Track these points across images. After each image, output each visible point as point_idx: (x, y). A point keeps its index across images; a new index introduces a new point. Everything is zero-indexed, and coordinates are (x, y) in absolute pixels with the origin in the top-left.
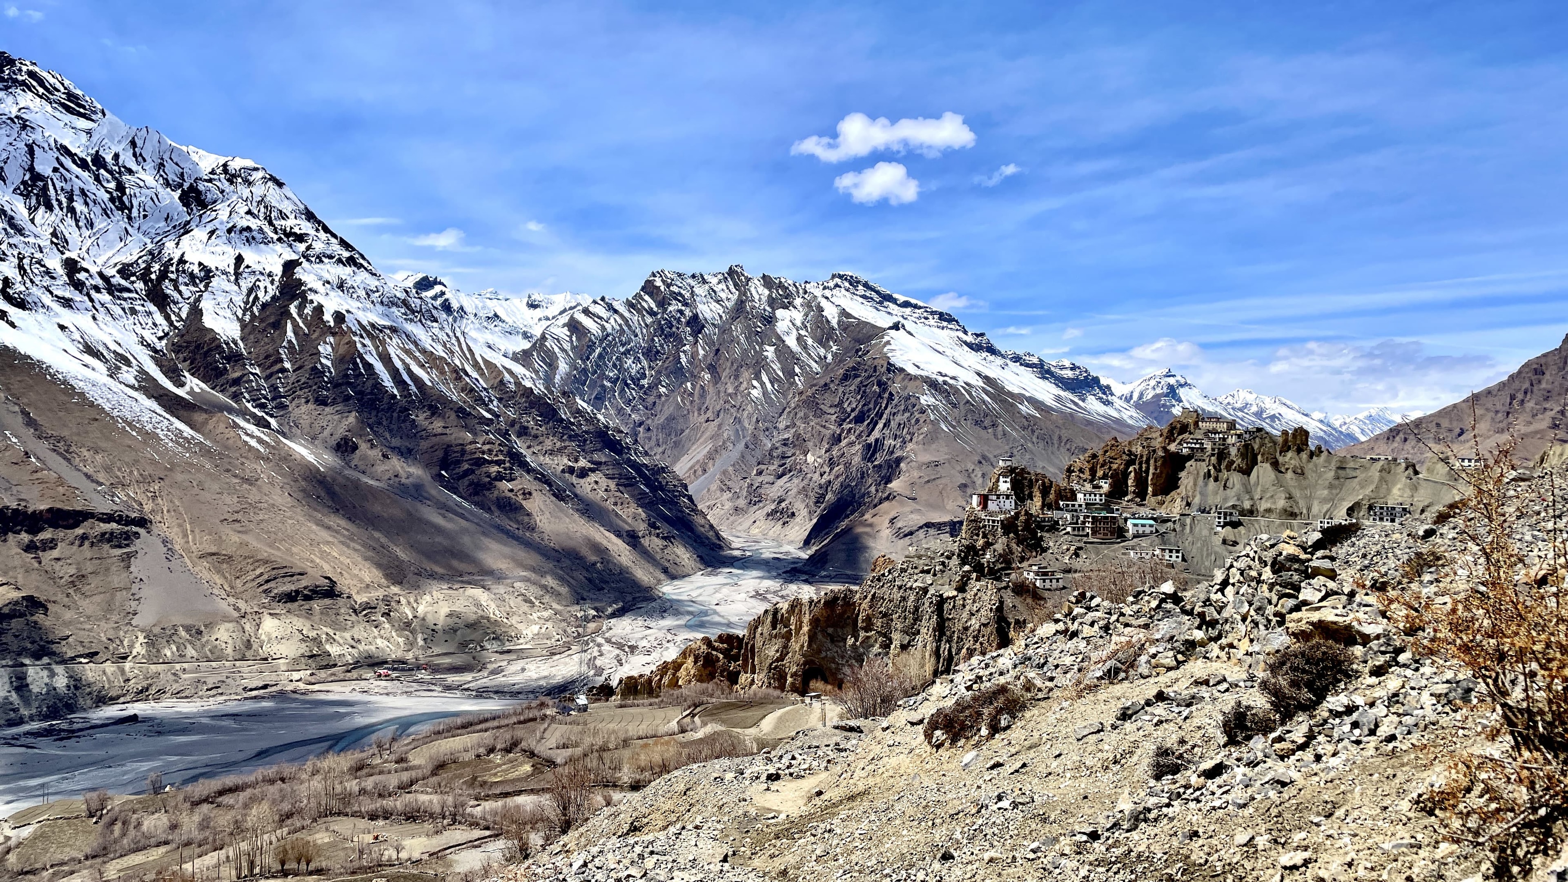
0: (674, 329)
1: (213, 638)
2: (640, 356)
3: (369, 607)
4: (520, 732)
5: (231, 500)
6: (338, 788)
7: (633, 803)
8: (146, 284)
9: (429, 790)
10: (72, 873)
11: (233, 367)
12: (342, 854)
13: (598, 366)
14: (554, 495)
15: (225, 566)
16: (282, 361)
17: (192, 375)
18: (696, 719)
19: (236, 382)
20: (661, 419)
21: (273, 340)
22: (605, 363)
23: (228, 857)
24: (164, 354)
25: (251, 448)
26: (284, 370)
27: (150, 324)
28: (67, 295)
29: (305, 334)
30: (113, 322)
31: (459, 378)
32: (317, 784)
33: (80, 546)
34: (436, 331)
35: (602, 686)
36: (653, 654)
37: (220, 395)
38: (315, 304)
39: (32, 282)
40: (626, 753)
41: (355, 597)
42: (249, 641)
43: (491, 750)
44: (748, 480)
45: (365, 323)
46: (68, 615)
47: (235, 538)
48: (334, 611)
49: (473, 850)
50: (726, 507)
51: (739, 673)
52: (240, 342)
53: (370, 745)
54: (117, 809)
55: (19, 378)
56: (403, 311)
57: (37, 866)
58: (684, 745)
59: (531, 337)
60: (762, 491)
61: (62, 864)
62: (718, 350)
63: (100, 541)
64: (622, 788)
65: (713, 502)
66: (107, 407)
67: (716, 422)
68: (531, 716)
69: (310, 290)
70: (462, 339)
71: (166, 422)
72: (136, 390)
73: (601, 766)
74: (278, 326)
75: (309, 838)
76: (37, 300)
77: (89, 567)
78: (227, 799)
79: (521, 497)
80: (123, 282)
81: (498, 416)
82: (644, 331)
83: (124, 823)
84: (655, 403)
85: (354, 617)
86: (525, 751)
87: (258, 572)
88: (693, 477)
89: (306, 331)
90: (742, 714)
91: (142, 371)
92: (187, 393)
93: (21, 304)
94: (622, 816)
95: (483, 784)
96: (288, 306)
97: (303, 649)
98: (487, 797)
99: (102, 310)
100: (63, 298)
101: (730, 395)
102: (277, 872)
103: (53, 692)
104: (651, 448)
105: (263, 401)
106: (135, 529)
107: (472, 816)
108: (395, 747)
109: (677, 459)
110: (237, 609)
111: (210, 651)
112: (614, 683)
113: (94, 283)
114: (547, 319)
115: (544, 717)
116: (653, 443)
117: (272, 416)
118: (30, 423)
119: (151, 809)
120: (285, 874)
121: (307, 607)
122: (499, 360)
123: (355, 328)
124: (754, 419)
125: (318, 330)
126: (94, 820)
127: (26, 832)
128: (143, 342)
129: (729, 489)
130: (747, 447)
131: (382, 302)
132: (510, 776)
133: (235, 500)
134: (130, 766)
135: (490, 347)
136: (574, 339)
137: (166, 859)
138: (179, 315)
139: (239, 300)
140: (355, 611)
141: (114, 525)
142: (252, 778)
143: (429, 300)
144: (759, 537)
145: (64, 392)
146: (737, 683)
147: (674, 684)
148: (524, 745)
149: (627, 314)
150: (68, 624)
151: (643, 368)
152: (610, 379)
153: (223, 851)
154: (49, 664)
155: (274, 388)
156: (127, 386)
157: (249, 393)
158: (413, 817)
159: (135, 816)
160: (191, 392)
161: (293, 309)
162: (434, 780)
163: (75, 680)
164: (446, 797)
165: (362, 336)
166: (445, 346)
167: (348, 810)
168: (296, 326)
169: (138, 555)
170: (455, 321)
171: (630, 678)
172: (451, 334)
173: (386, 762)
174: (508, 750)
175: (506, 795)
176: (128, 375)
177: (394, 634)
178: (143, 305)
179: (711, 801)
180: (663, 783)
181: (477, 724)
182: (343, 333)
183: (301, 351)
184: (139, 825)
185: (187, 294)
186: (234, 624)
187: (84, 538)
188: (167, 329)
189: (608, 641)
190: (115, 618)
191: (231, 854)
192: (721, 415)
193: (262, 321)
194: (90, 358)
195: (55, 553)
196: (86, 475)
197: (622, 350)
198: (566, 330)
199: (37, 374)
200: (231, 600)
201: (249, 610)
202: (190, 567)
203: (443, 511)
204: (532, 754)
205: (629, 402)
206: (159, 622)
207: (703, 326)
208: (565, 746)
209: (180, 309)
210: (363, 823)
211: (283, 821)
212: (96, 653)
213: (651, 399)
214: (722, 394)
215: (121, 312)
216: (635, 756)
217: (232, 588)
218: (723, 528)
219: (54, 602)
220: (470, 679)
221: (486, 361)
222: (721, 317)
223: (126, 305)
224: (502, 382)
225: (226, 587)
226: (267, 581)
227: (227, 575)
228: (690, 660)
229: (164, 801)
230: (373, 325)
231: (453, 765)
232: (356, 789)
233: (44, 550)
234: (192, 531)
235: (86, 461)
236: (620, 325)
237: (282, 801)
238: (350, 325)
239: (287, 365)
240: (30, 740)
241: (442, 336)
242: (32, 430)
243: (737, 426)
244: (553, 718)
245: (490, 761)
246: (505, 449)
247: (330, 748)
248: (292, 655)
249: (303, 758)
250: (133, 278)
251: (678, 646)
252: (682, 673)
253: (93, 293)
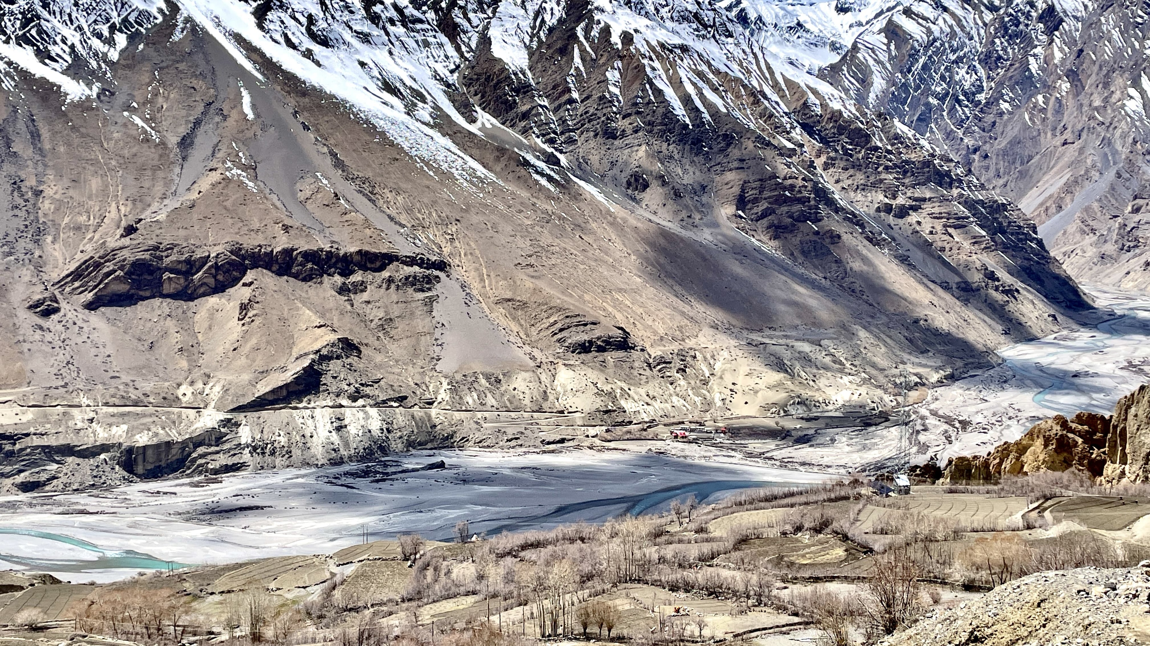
0: (1021, 27)
1: (511, 388)
2: (976, 64)
3: (663, 362)
4: (830, 511)
5: (524, 245)
6: (638, 554)
7: (973, 609)
8: (436, 12)
9: (733, 566)
10: (391, 614)
11: (521, 100)
12: (643, 623)
13: (921, 79)
14: (868, 238)
15: (520, 313)
16: (569, 90)
17: (484, 109)
18: (1047, 514)
19: (525, 116)
20: (1002, 143)
21: (561, 68)
22: (931, 77)
23: (532, 613)
24: (457, 89)
25: (542, 188)
26: (571, 101)
27: (442, 57)
28: (366, 30)
29: (592, 59)
30: (407, 56)
31: (757, 102)
32: (616, 546)
33: (387, 289)
34: (731, 48)
35: (927, 466)
36: (991, 432)
37: (510, 131)
38: (602, 24)
39: (333, 17)
40: (957, 547)
41: (649, 350)
42: (545, 392)
43: (799, 529)
44: (1120, 220)
45: (654, 43)
46: (379, 358)
47: (529, 283)
48: (628, 365)
49: (781, 637)
50: (1088, 254)
51: (1104, 462)
52: (528, 72)
53: (669, 511)
54: (428, 555)
55: (326, 119)
56: (694, 26)
57: (360, 604)
58: (1033, 543)
59: (840, 48)
60: (1139, 233)
61: (381, 604)
62: (1081, 51)
63: (404, 284)
64: (953, 587)
65: (1072, 248)
66: (406, 146)
67: (1078, 145)
68: (843, 493)
69: (597, 8)
70: (760, 56)
71: (460, 161)
72: (432, 127)
73: (928, 559)
74: (565, 51)
75: (610, 603)
76: (338, 37)
77: (396, 311)
78: (528, 554)
79: (828, 240)
80: (417, 14)
81: (802, 146)
82: (982, 32)
83: (436, 569)
84: (994, 123)
85: (648, 372)
86: (837, 533)
87: (552, 320)
88: (1043, 215)
89: (594, 56)
90: (1105, 513)
91: (436, 107)
92: (479, 129)
93: (325, 43)
94: (959, 622)
95: (791, 565)
96: (574, 29)
97: (599, 403)
98: (795, 580)
99: (397, 43)
100: (362, 33)
101: (1096, 109)
102: (580, 634)
103: (368, 434)
104: (989, 180)
105: (552, 135)
106: (436, 273)
107: (779, 599)
108: (694, 514)
109: (1022, 194)
110: (533, 358)
111: (509, 400)
112: (942, 464)
113: (388, 15)
114: (860, 24)
115: (858, 497)
116: (992, 173)
117: (561, 152)
118: (339, 164)
119: (460, 557)
120: (588, 637)
121: (601, 359)
122: (802, 79)
123: (644, 49)
124: (1130, 140)
125: (606, 55)
126: (409, 563)
127: (349, 570)
128: (436, 76)
129: (1093, 231)
130: (1119, 175)
131: (672, 18)
132: (820, 560)
133: (528, 243)
134: (439, 513)
135: (791, 63)
136: (893, 47)
137: (474, 610)
138: (469, 46)
139: (526, 24)
140: (649, 365)
141: (416, 269)
142: (551, 535)
143: (724, 12)
144: (1134, 293)
145: (366, 131)
146: (1101, 474)
147: (1019, 469)
148: (835, 525)
149: (960, 12)
150: (379, 367)
151: (980, 79)
152: (936, 96)
153: (527, 608)
154: (364, 406)
155: (563, 121)
156: (423, 123)
157: (538, 127)
158: (715, 593)
159: (445, 563)
160: (483, 128)
161: (580, 32)
162: (737, 555)
163: (388, 423)
164: (750, 575)
165: (651, 59)
166: (741, 65)
167: (648, 578)
168: (583, 51)
169: (439, 300)
170: (752, 35)
171: (961, 459)
172: (748, 50)
173: (685, 530)
174: (817, 530)
175: (817, 580)
176: (424, 112)
177: (690, 392)
178: (435, 37)
179: (1073, 618)
180: (1010, 590)
181: (781, 498)
182: (632, 57)
183: (589, 78)
184: (449, 572)
185: (475, 21)
186: (530, 374)
187: (390, 281)
188: (458, 61)
189: (934, 413)
190: (420, 363)
191: (535, 611)
192: (1084, 135)
193: (549, 47)
194: (389, 95)
195: (365, 296)
196: (389, 216)
197: (953, 57)
198: (882, 38)
199: (342, 114)
200: (527, 349)
201: (544, 360)
202: (488, 312)
203: (739, 257)
204: (845, 538)
205: (960, 123)
206: (461, 368)
207: (1061, 21)
208: (883, 532)
209: (469, 38)
210: (664, 594)
211: (584, 582)
212: (405, 398)
213: (989, 118)
214: (1085, 108)
215: (415, 45)
216: (968, 551)
217: (527, 336)
218: (1084, 280)
219: (366, 345)
220: (773, 447)
221: (786, 80)
222: (1086, 7)
223: (420, 38)
224: (806, 106)
225: (522, 335)
226: (561, 330)
227: (523, 322)
228: (1039, 443)
229: (471, 551)
230: (662, 46)
231: (757, 541)
232: (655, 557)
233: (356, 293)
234: (489, 276)
235: (388, 202)
236: (951, 27)
237: (582, 562)
238: (639, 46)
239: (575, 95)
240: (350, 480)
241: (738, 53)
242: (340, 172)
243: (1106, 149)
244: (869, 497)
245: (797, 540)
246: (809, 185)
247: (628, 510)
248: (587, 410)
249: (601, 518)
250: (425, 8)
251: (1023, 425)
252: (1028, 457)
253: (388, 25)
